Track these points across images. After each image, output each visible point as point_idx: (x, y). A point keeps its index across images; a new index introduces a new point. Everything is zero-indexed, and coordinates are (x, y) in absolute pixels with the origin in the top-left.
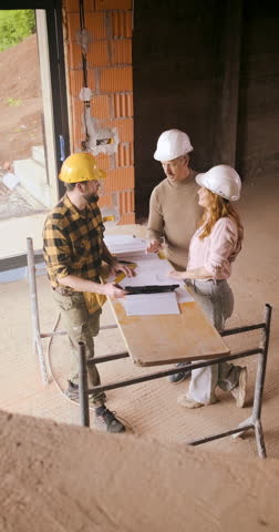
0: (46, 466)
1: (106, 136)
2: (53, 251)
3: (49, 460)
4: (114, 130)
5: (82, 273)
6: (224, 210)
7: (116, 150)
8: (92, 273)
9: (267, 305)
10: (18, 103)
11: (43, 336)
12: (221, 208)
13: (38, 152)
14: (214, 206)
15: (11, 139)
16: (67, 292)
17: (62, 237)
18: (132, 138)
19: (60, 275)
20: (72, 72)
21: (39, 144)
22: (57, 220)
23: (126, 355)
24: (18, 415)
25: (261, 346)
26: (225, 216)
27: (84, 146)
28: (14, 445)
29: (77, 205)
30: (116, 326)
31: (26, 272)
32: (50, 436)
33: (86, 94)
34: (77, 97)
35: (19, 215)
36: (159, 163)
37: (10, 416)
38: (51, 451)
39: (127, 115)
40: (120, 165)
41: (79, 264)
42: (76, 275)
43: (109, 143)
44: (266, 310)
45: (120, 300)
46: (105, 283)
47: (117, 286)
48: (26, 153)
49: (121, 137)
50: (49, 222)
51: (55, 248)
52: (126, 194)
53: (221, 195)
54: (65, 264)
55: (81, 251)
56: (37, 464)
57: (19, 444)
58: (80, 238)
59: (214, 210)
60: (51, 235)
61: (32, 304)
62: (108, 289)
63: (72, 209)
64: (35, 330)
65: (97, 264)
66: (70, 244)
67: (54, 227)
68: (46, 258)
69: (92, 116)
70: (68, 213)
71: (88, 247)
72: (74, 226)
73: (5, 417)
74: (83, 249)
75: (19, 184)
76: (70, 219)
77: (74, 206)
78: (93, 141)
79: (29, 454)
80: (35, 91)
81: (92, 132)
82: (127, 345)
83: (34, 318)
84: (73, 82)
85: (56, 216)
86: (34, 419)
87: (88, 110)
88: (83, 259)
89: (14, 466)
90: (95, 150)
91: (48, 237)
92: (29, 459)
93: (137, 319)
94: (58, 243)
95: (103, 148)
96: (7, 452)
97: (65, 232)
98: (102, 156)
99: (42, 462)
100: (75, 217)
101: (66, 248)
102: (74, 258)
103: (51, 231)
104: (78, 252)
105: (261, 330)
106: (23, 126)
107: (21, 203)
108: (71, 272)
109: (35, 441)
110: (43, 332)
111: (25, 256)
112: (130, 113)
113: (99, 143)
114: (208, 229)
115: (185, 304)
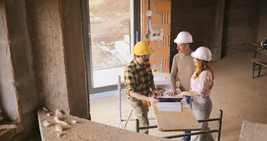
0: (117, 139)
1: (158, 32)
2: (128, 81)
3: (118, 138)
4: (162, 30)
5: (141, 92)
6: (205, 67)
7: (162, 39)
8: (145, 92)
9: (221, 110)
10: (119, 14)
11: (122, 121)
12: (204, 66)
13: (127, 37)
14: (200, 66)
15: (115, 31)
16: (134, 99)
17: (132, 76)
18: (169, 34)
19: (131, 92)
20: (144, 4)
21: (127, 34)
22: (130, 69)
23: (156, 127)
24: (109, 126)
25: (218, 129)
26: (205, 69)
27: (147, 36)
28: (107, 134)
29: (140, 63)
30: (154, 119)
31: (117, 92)
32: (119, 132)
33: (149, 13)
34: (145, 14)
35: (116, 67)
36: (176, 44)
37: (107, 126)
38: (118, 135)
39: (168, 23)
40: (163, 46)
41: (139, 88)
42: (138, 92)
43: (159, 35)
44: (220, 113)
45: (156, 104)
46: (150, 97)
47: (155, 98)
48: (121, 38)
49: (164, 33)
50: (127, 69)
51: (129, 80)
52: (166, 59)
53: (204, 59)
54: (133, 87)
55: (140, 82)
56: (114, 138)
57: (109, 133)
58: (140, 77)
59: (200, 68)
60: (127, 75)
61: (119, 106)
62: (151, 99)
63: (137, 64)
64: (119, 118)
65: (147, 88)
66: (135, 78)
67: (129, 71)
68: (125, 85)
69: (152, 23)
70: (135, 66)
71: (143, 81)
72: (137, 71)
73: (105, 126)
74: (141, 81)
75: (117, 52)
76: (136, 68)
77: (138, 63)
78: (152, 35)
79: (111, 135)
80: (127, 9)
81: (151, 30)
82: (157, 123)
83: (119, 112)
84: (144, 8)
85: (130, 67)
86: (114, 127)
87: (150, 21)
88: (141, 85)
89: (107, 138)
90: (152, 38)
91: (126, 76)
92: (112, 137)
93: (163, 112)
94: (130, 78)
95: (156, 38)
96: (105, 135)
97: (134, 73)
98: (155, 41)
99: (115, 138)
100: (138, 67)
101: (133, 80)
102: (137, 85)
103: (127, 73)
104: (139, 82)
105: (218, 121)
106: (121, 25)
107: (117, 61)
108: (136, 91)
109: (114, 133)
110: (123, 119)
111: (117, 85)
112: (169, 22)
113: (154, 35)
114: (198, 75)
115: (185, 108)
